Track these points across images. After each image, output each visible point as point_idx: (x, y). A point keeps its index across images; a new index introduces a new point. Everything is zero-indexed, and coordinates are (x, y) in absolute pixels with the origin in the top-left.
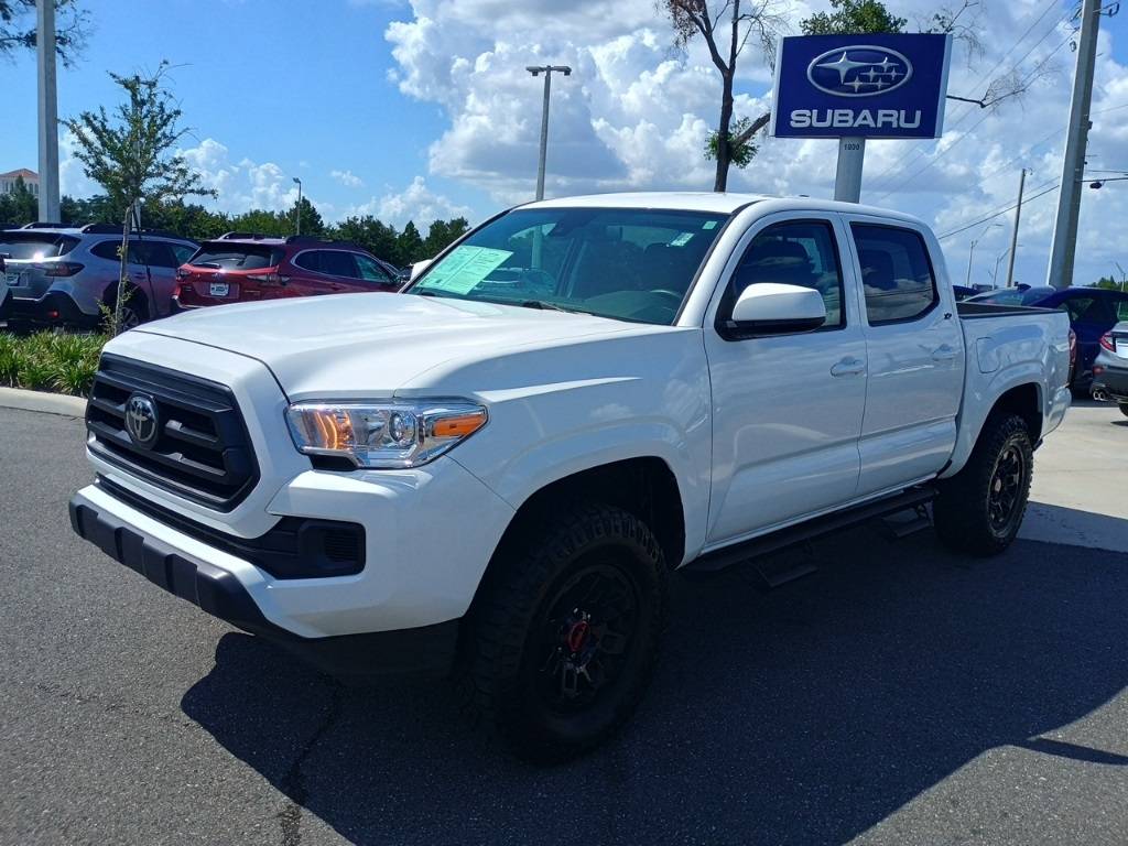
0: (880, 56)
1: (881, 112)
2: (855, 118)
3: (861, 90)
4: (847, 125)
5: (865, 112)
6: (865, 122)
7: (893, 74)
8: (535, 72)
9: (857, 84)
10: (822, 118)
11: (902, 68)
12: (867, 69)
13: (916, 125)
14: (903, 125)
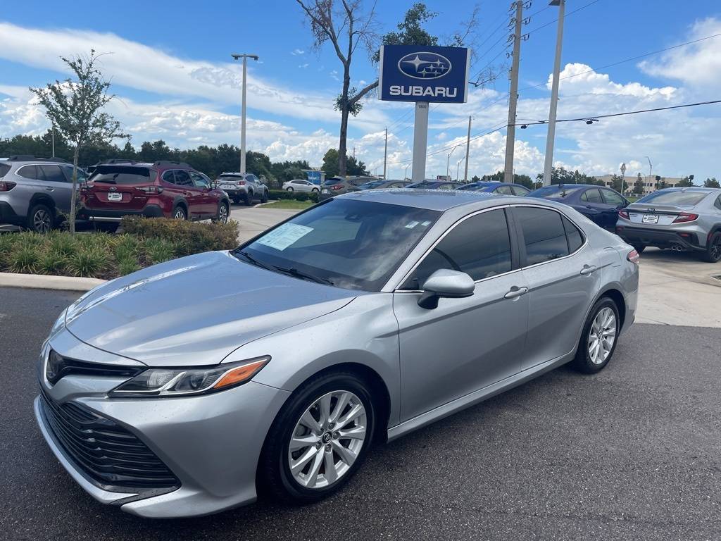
0: (436, 59)
1: (437, 88)
2: (424, 92)
3: (427, 76)
4: (420, 95)
5: (429, 88)
6: (429, 93)
7: (443, 68)
8: (236, 57)
9: (424, 72)
10: (406, 90)
11: (447, 66)
12: (429, 65)
13: (454, 95)
14: (448, 96)
